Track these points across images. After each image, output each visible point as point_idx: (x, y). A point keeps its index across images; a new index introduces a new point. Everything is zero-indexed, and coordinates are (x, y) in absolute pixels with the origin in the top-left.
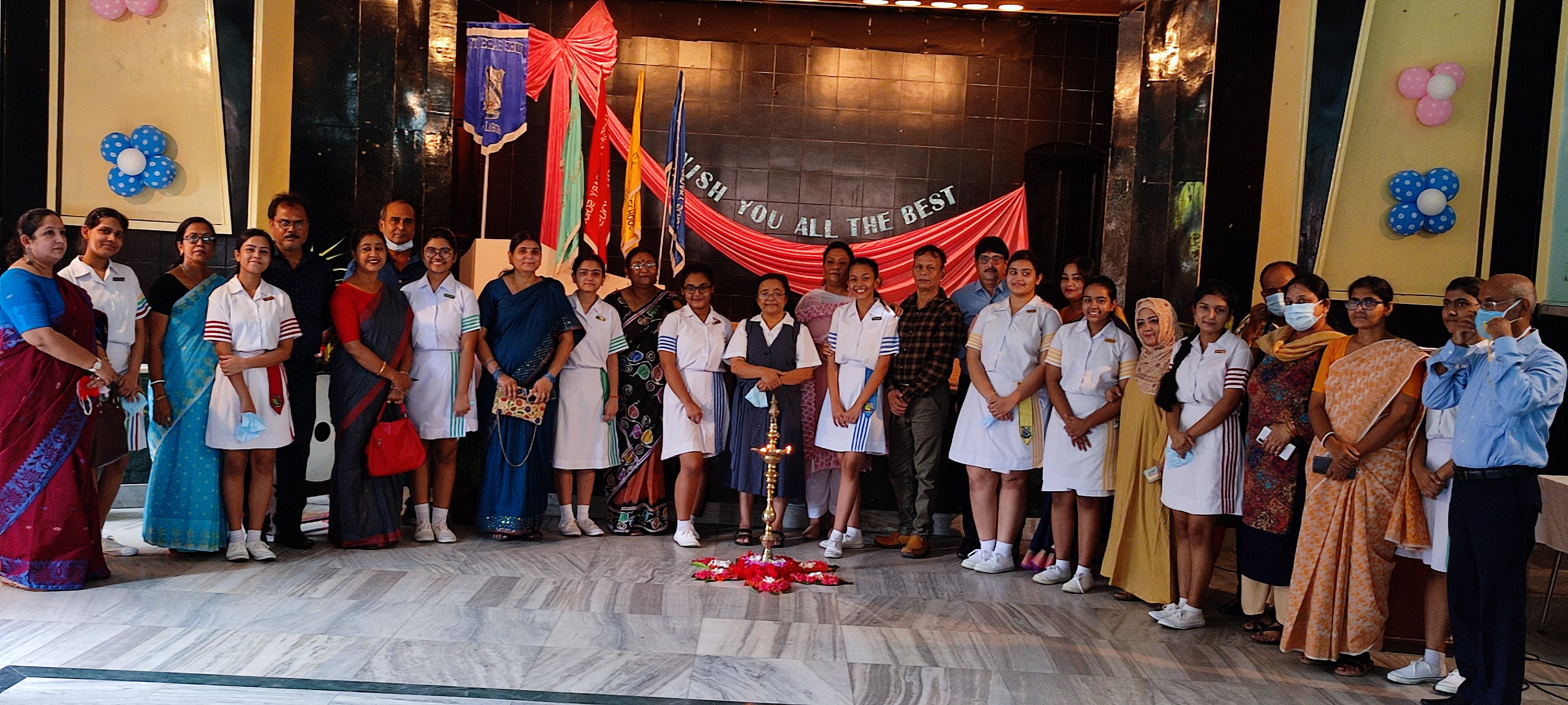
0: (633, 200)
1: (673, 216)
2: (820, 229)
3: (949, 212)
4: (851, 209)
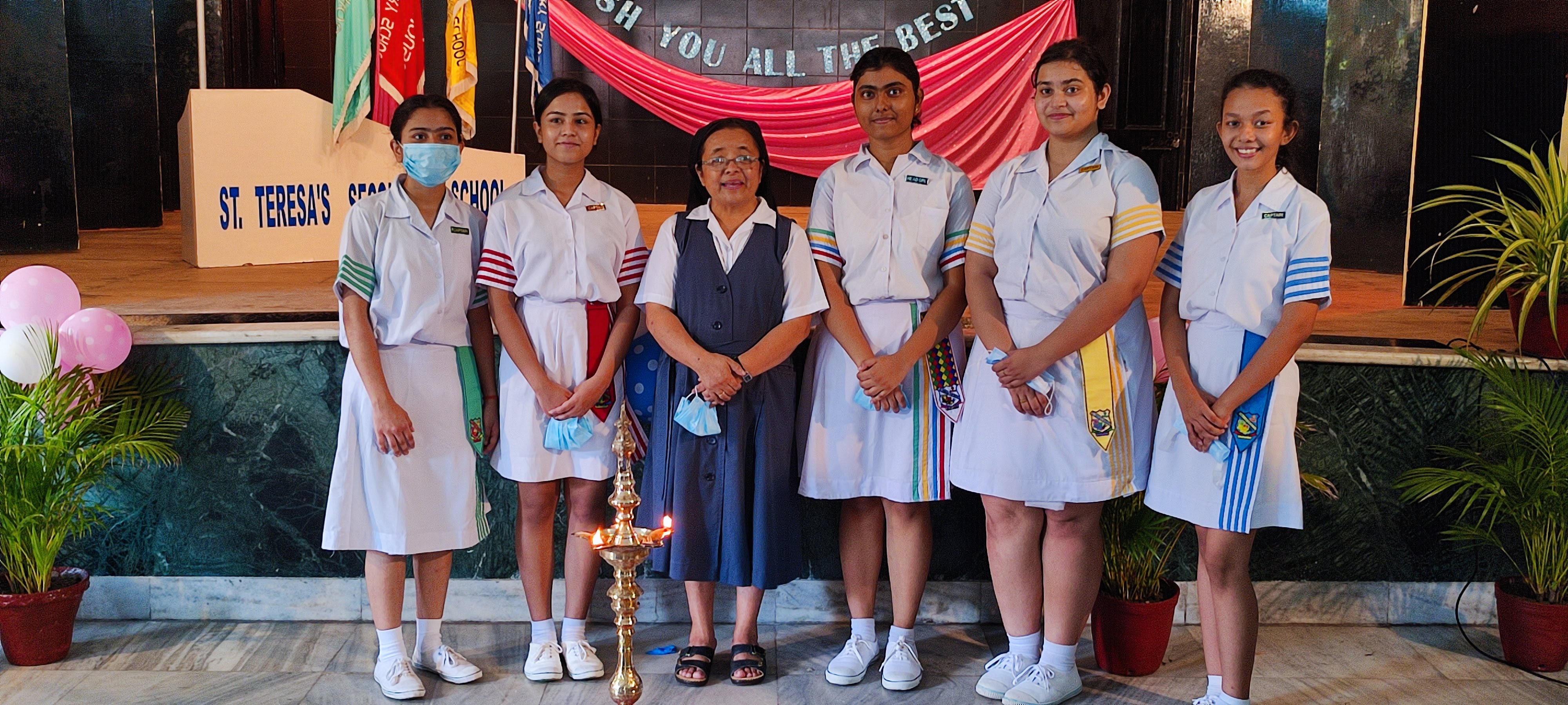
0: (460, 16)
1: (532, 43)
2: (780, 63)
3: (964, 31)
4: (823, 33)
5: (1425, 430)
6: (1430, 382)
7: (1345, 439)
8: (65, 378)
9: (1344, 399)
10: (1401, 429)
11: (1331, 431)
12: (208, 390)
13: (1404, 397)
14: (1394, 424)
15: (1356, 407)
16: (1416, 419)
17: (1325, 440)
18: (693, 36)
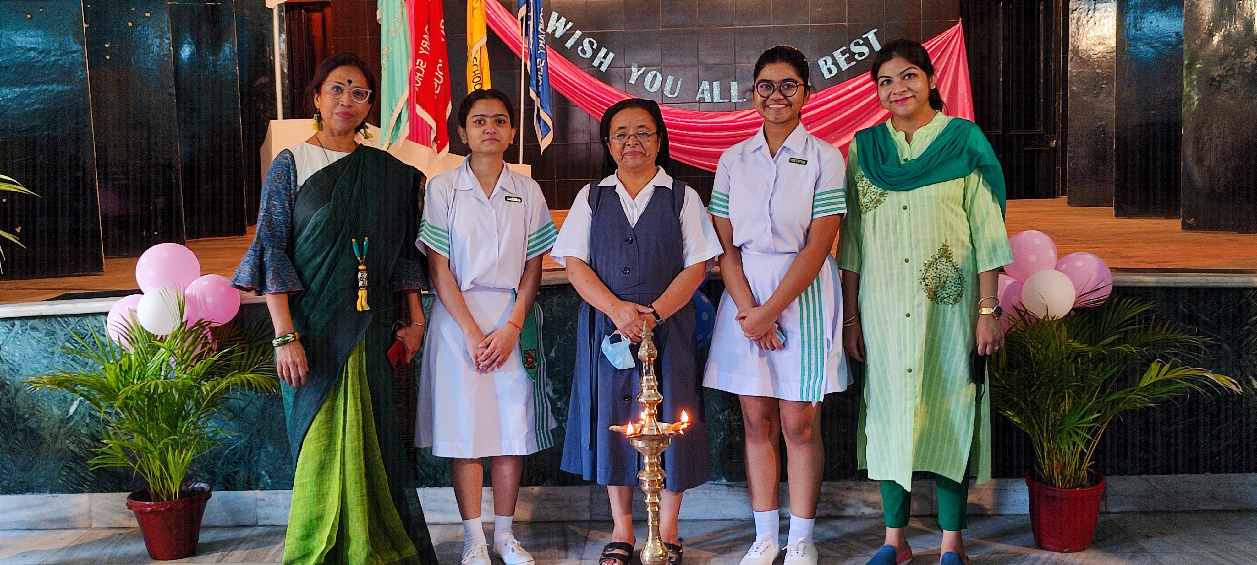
1: (534, 76)
2: (725, 92)
8: (191, 331)
18: (655, 76)
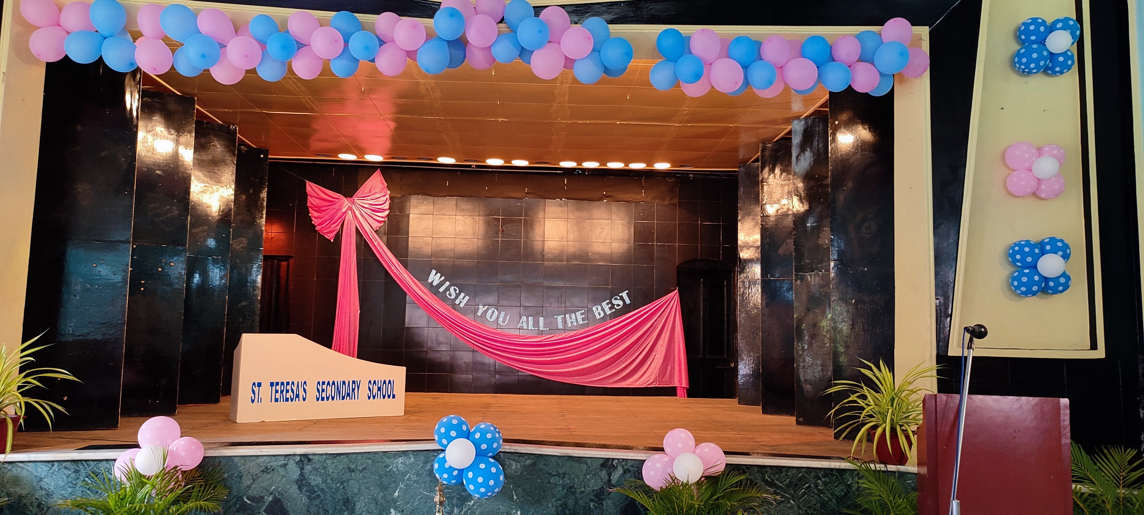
2: (537, 324)
3: (624, 309)
4: (557, 309)
5: (837, 501)
6: (837, 476)
7: (798, 505)
9: (797, 484)
10: (825, 500)
11: (791, 501)
12: (239, 479)
13: (825, 484)
14: (821, 497)
15: (803, 489)
16: (832, 495)
17: (789, 505)
18: (494, 311)
